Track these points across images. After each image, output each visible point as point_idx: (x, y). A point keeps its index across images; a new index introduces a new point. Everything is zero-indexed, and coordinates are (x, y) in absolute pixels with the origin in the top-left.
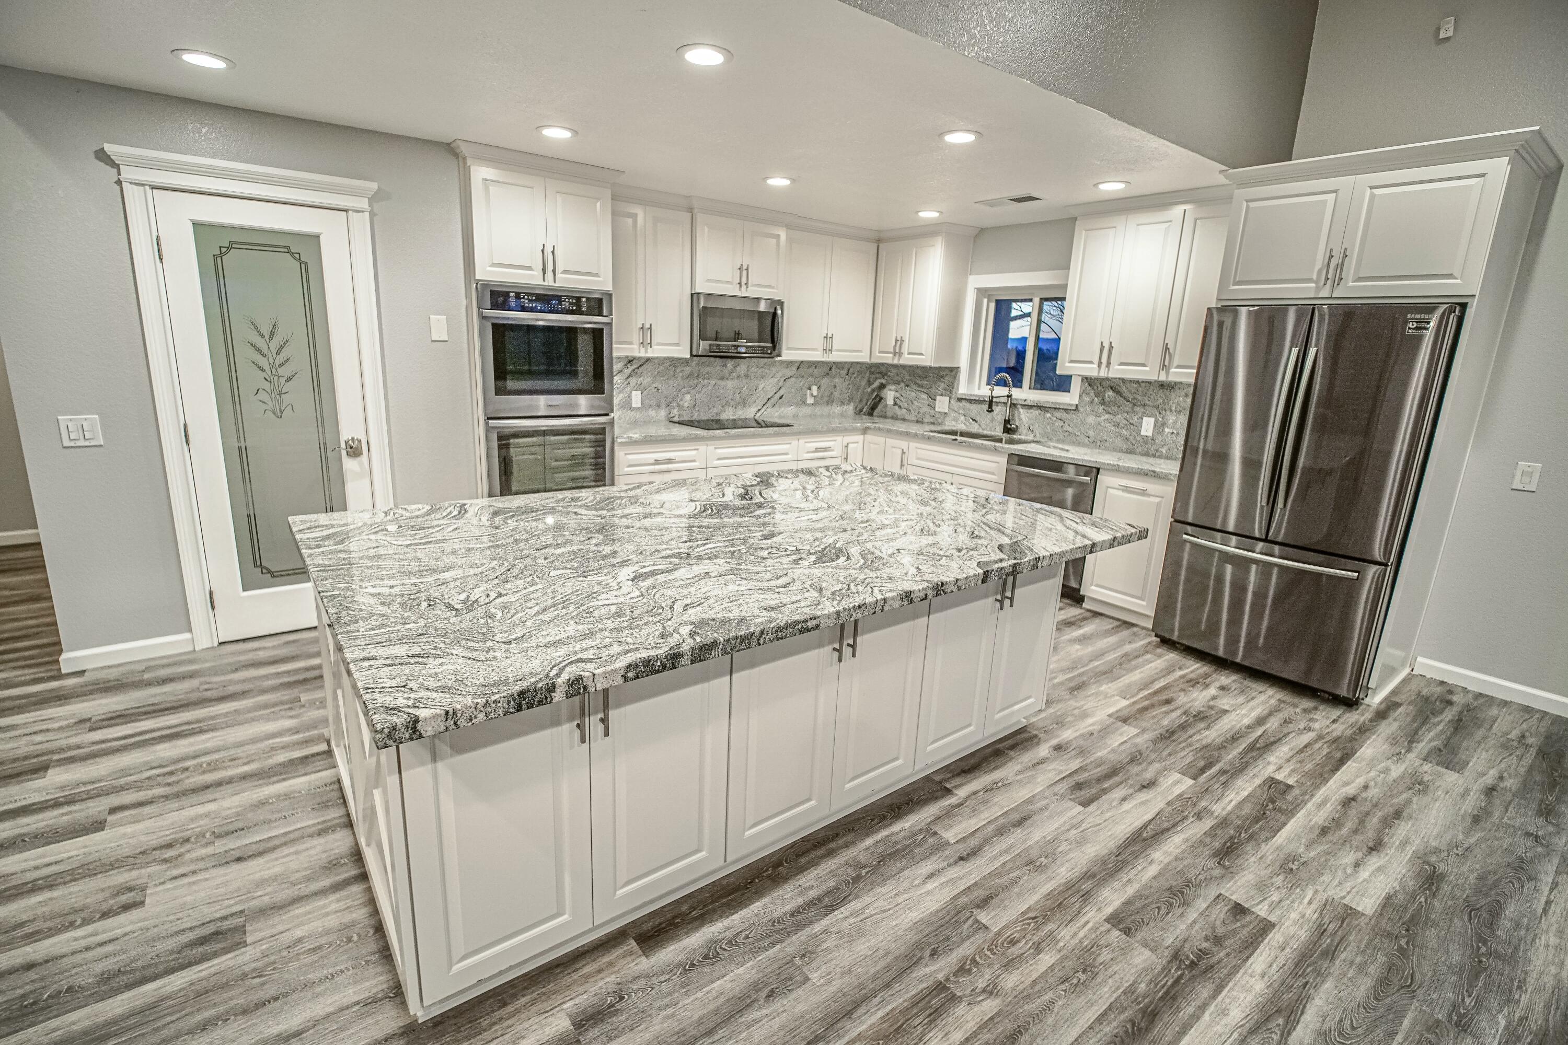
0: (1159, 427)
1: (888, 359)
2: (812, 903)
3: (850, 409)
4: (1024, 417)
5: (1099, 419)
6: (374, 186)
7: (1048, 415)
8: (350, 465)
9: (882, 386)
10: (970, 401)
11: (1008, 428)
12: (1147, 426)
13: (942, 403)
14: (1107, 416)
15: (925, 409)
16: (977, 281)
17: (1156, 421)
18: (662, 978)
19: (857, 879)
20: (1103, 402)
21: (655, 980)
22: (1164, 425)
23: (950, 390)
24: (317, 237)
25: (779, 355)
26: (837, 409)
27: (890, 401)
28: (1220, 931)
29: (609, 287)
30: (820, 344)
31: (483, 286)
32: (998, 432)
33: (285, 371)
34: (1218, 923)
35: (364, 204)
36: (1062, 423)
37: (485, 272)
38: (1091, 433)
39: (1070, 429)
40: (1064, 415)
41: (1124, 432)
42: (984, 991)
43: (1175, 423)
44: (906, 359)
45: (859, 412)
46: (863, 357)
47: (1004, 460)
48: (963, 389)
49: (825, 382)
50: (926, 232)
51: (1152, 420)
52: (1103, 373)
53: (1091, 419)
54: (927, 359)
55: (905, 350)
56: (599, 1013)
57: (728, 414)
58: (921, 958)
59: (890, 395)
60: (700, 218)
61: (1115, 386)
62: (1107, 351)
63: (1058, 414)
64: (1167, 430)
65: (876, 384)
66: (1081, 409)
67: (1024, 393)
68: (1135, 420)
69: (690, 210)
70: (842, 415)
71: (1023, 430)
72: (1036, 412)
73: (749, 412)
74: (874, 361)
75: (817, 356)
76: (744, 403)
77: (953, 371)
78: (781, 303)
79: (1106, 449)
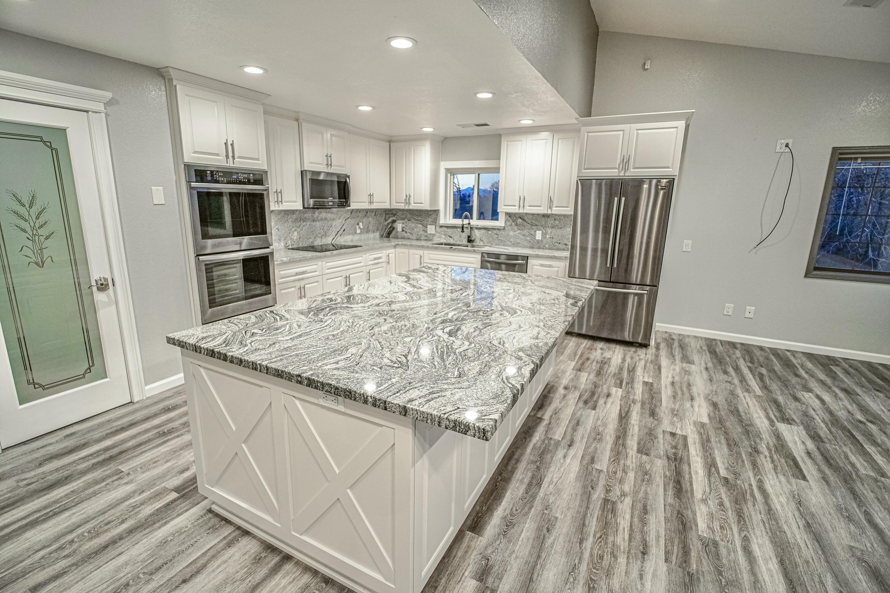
0: (544, 235)
1: (402, 206)
2: (530, 484)
3: (377, 234)
4: (477, 234)
5: (515, 233)
6: (109, 95)
7: (490, 232)
8: (99, 297)
9: (394, 221)
10: (447, 227)
11: (470, 240)
12: (539, 235)
13: (431, 229)
14: (519, 231)
15: (422, 232)
16: (445, 165)
17: (542, 233)
18: (498, 542)
19: (538, 468)
20: (516, 225)
21: (495, 545)
22: (546, 234)
23: (435, 222)
24: (64, 130)
25: (349, 206)
26: (371, 235)
27: (399, 229)
28: (673, 444)
29: (265, 167)
30: (367, 199)
31: (188, 166)
32: (465, 242)
33: (43, 232)
34: (671, 441)
35: (101, 107)
36: (497, 236)
37: (189, 157)
38: (512, 240)
39: (502, 239)
40: (498, 232)
41: (528, 238)
42: (621, 496)
43: (551, 233)
44: (413, 206)
45: (382, 236)
46: (387, 206)
47: (479, 257)
48: (442, 221)
49: (365, 220)
50: (421, 138)
51: (541, 232)
52: (521, 211)
53: (511, 233)
54: (426, 206)
55: (412, 201)
56: (484, 570)
57: (318, 242)
58: (590, 492)
59: (399, 226)
60: (304, 125)
61: (521, 216)
62: (522, 200)
63: (495, 232)
64: (548, 236)
65: (390, 220)
66: (506, 229)
67: (475, 222)
68: (532, 232)
69: (297, 120)
70: (374, 239)
71: (478, 240)
72: (483, 231)
73: (328, 240)
74: (392, 207)
75: (366, 206)
76: (326, 235)
77: (437, 212)
78: (349, 177)
79: (520, 247)
